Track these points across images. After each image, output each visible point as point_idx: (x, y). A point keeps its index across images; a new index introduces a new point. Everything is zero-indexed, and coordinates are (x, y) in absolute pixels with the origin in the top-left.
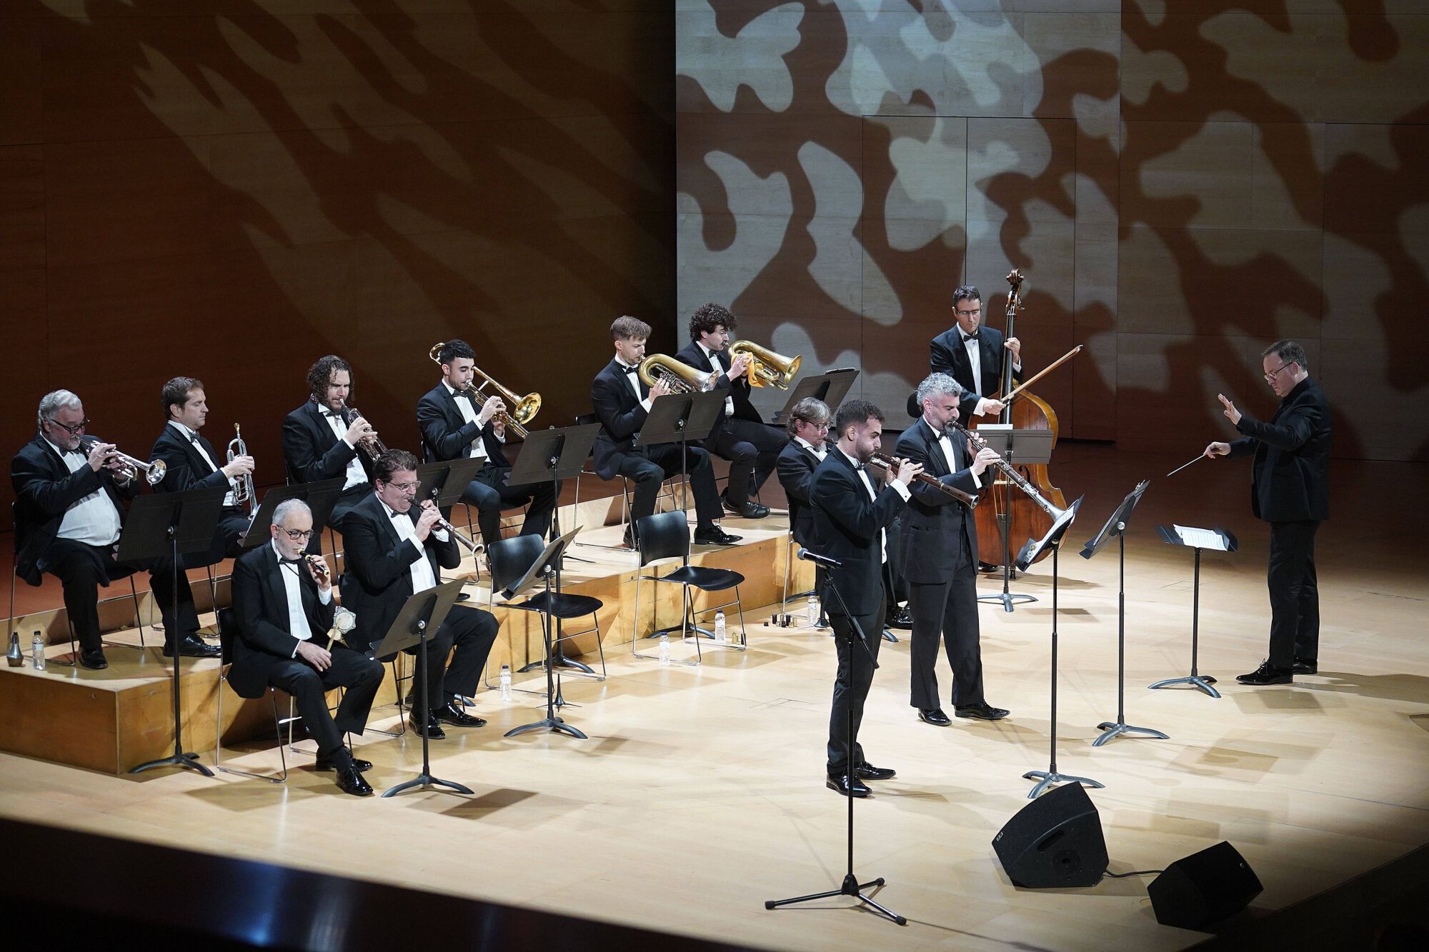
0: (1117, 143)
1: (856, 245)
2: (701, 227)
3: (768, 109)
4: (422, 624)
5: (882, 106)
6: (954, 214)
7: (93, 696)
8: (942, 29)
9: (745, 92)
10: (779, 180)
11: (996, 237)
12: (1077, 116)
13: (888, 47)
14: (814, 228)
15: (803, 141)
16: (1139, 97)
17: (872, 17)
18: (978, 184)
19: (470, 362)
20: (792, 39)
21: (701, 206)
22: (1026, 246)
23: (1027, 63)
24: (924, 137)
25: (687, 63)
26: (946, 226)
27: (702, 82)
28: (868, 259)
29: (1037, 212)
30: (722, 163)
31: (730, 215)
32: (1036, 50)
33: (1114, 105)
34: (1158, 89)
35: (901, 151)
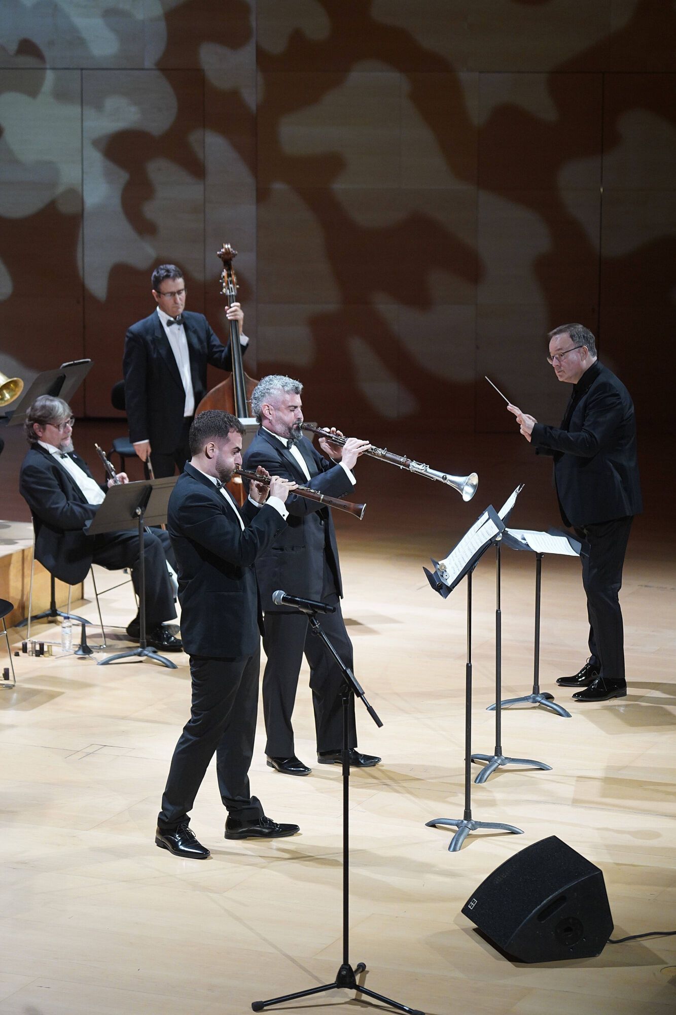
0: (252, 97)
6: (69, 175)
11: (116, 202)
12: (206, 67)
16: (277, 46)
18: (96, 143)
22: (150, 210)
23: (149, 9)
24: (33, 91)
26: (60, 190)
29: (161, 172)
33: (246, 56)
34: (297, 37)
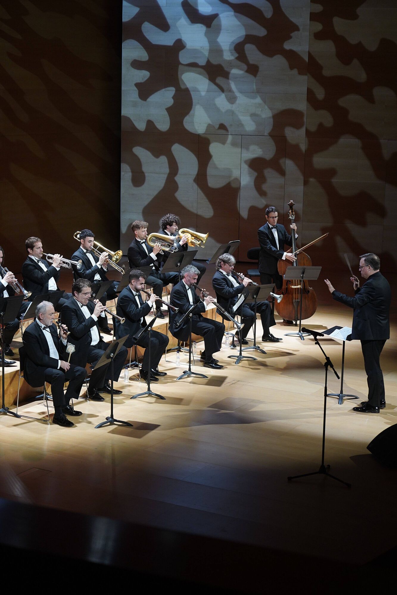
0: (303, 147)
1: (196, 186)
2: (131, 178)
3: (159, 130)
5: (207, 130)
6: (236, 173)
8: (232, 99)
9: (150, 124)
10: (163, 159)
11: (253, 183)
12: (287, 135)
13: (210, 107)
14: (177, 178)
15: (174, 143)
16: (313, 129)
17: (203, 94)
18: (246, 162)
20: (170, 102)
21: (131, 169)
22: (265, 187)
23: (267, 114)
24: (224, 142)
25: (126, 111)
26: (232, 178)
27: (132, 118)
28: (200, 191)
29: (269, 173)
30: (140, 152)
31: (143, 173)
32: (271, 109)
33: (303, 131)
34: (321, 125)
35: (215, 148)
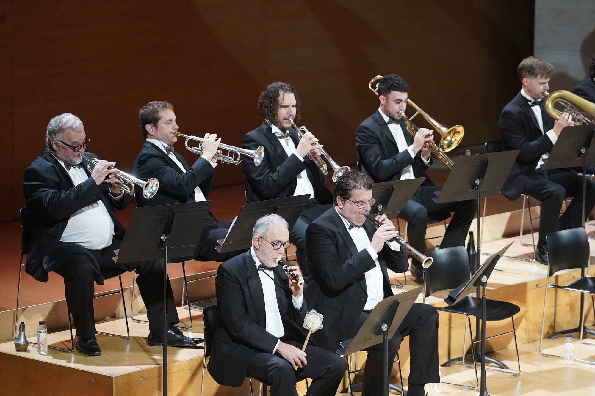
4: (385, 327)
7: (92, 380)
19: (404, 96)
